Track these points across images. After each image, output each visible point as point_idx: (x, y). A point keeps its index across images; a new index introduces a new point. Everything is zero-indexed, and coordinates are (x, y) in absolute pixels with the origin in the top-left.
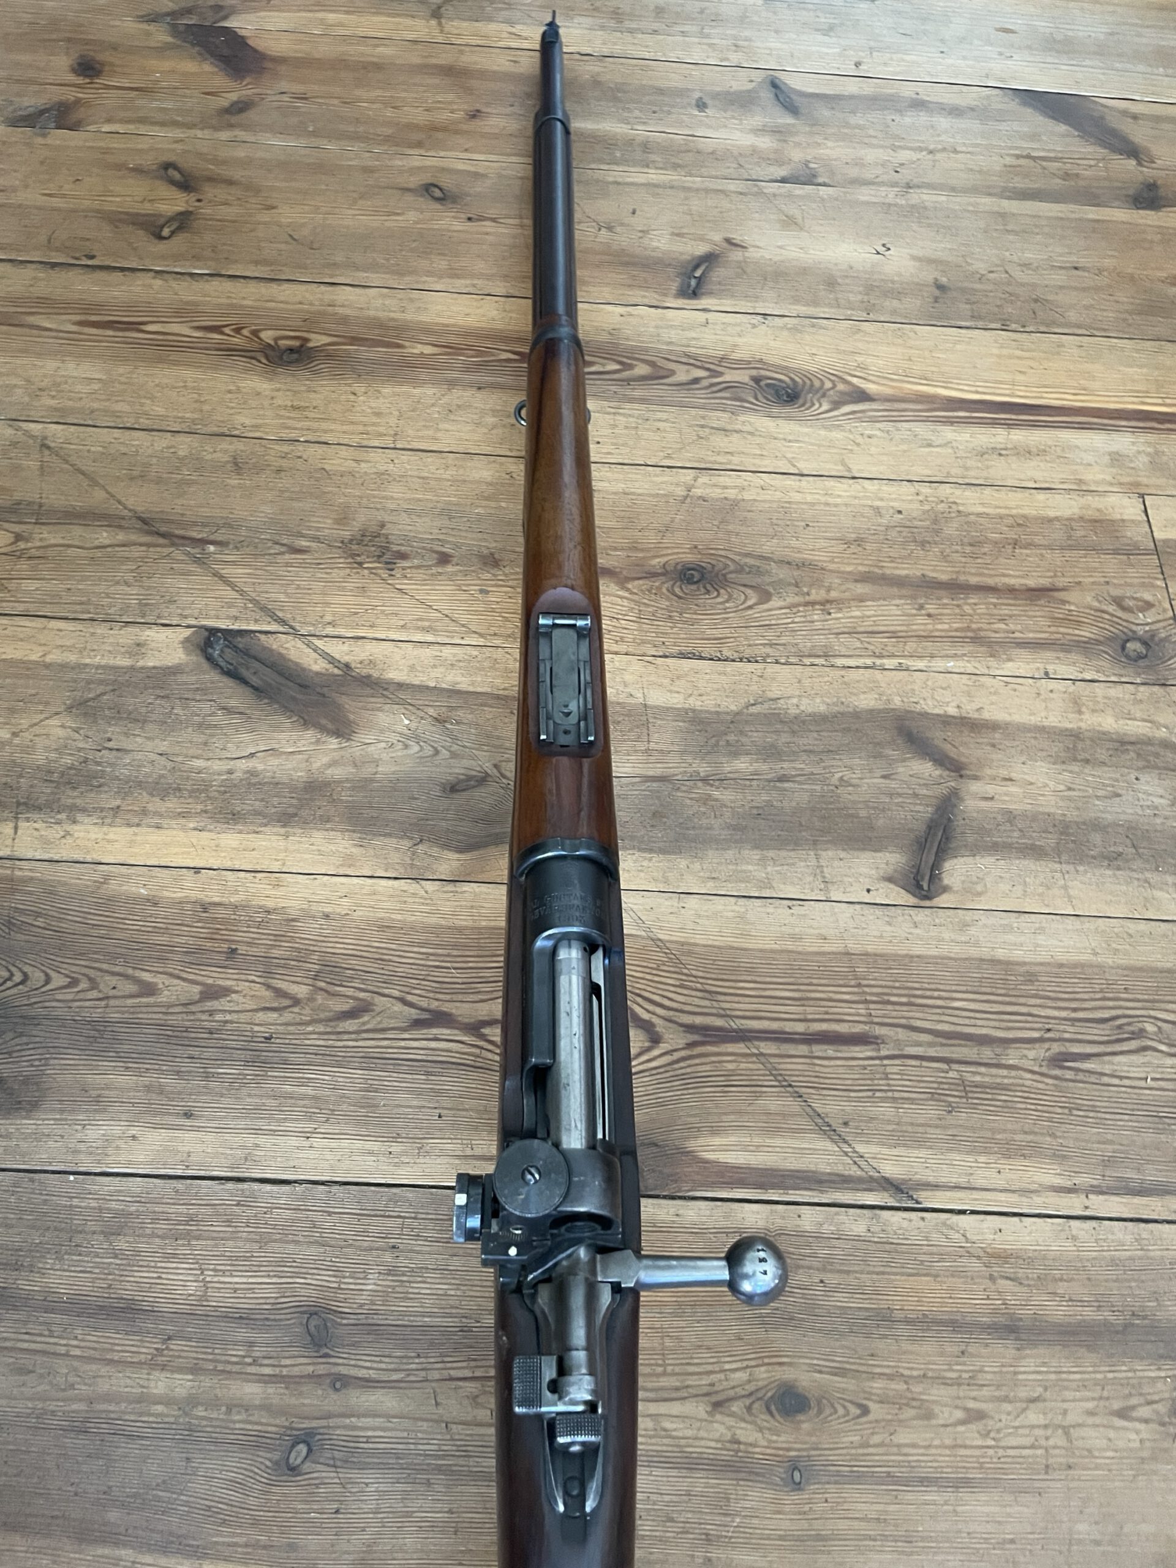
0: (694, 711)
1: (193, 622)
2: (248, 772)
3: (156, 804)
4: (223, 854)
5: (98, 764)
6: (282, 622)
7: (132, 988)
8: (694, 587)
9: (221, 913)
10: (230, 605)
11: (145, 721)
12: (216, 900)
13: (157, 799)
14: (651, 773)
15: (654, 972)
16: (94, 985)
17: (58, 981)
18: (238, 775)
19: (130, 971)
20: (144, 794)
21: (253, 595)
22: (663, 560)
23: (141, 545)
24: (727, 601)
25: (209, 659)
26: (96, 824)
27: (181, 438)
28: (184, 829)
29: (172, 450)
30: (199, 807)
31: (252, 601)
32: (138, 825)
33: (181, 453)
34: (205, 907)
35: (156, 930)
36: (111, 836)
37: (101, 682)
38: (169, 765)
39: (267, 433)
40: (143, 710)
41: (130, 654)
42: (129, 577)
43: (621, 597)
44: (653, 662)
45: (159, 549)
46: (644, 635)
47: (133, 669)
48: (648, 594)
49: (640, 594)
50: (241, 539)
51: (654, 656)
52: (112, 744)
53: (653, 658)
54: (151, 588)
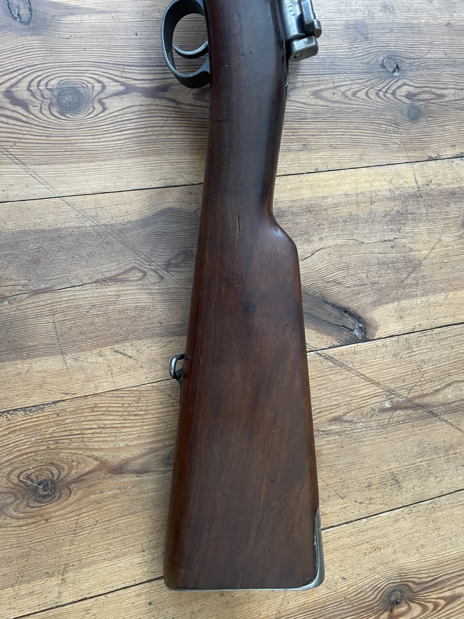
0: (22, 358)
1: (378, 342)
2: (311, 242)
3: (353, 209)
4: (307, 183)
5: (392, 230)
6: (328, 358)
7: (324, 94)
8: (41, 478)
10: (362, 362)
11: (379, 264)
12: (301, 153)
13: (354, 213)
14: (47, 295)
15: (17, 140)
16: (344, 93)
17: (361, 94)
18: (316, 238)
19: (329, 104)
20: (362, 216)
21: (351, 375)
22: (73, 498)
23: (427, 394)
24: (10, 472)
25: (358, 318)
26: (379, 191)
27: (437, 492)
28: (333, 196)
29: (438, 479)
30: (330, 212)
31: (350, 370)
32: (357, 194)
33: (432, 479)
34: (305, 147)
35: (324, 130)
36: (369, 185)
37: (411, 286)
38: (355, 237)
39: (388, 517)
40: (382, 272)
41: (403, 310)
42: (425, 367)
43: (100, 449)
44: (63, 395)
45: (417, 394)
46: (75, 419)
47: (398, 300)
48: (79, 460)
49: (86, 457)
50: (373, 418)
51: (64, 401)
52: (390, 244)
53: (64, 399)
54: (411, 362)
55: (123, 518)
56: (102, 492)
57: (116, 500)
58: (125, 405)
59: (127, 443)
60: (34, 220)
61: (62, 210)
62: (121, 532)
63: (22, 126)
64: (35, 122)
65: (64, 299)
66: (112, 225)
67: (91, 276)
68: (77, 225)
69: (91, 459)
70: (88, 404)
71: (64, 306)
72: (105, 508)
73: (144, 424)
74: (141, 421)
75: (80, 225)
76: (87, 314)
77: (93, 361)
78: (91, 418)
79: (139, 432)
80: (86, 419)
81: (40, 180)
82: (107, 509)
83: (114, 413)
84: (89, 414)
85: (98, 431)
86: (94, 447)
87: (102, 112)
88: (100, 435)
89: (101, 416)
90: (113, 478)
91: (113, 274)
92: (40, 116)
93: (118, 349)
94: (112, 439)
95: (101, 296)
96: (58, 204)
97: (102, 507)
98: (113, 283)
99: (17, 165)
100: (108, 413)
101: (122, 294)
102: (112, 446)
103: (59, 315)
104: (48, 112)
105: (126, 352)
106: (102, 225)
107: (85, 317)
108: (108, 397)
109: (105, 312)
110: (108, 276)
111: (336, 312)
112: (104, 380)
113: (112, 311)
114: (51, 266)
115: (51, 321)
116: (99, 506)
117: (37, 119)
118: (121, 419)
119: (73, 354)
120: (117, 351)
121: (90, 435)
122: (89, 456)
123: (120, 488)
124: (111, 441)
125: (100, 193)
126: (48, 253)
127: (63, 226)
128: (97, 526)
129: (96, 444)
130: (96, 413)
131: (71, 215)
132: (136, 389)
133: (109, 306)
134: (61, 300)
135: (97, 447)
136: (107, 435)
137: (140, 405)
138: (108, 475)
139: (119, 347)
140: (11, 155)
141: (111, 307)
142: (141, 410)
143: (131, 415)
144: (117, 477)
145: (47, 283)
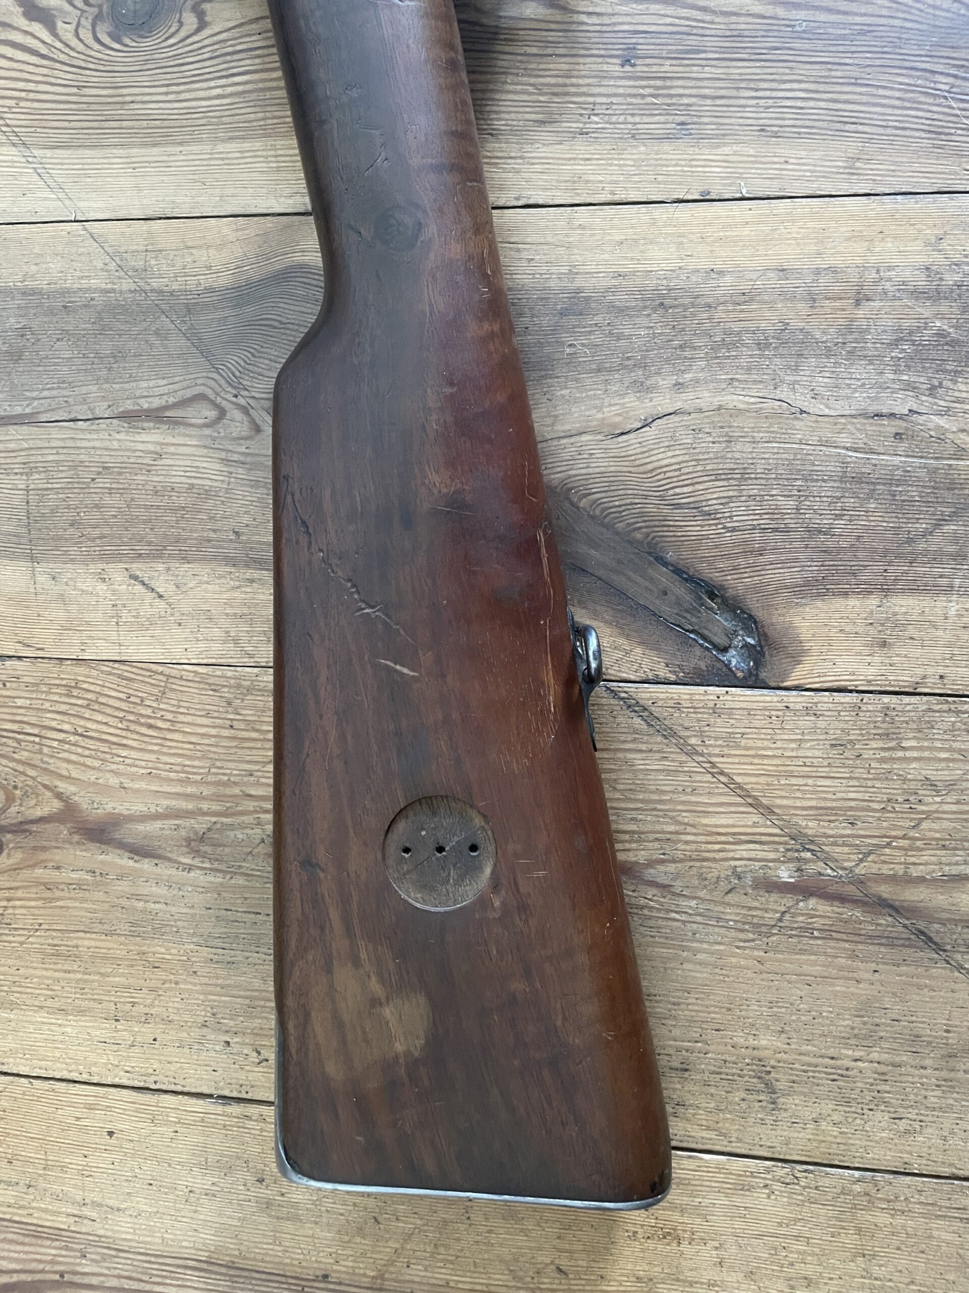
1: (792, 697)
2: (649, 390)
3: (794, 315)
4: (670, 230)
5: (910, 387)
6: (634, 707)
9: (655, 124)
10: (731, 740)
11: (843, 479)
12: (666, 147)
13: (795, 324)
14: (25, 429)
15: (23, 94)
18: (665, 382)
20: (818, 335)
21: (691, 765)
22: (2, 862)
23: (921, 880)
25: (750, 622)
26: (890, 269)
28: (740, 272)
29: (902, 1125)
30: (719, 314)
31: (693, 752)
32: (817, 272)
33: (881, 1117)
34: (683, 131)
36: (859, 247)
37: (936, 557)
38: (784, 393)
39: (720, 1168)
40: (850, 502)
41: (895, 623)
42: (932, 802)
43: (68, 779)
44: (19, 646)
45: (886, 870)
46: (34, 702)
47: (886, 591)
48: (27, 788)
49: (40, 787)
50: (732, 898)
51: (19, 658)
52: (891, 427)
53: (20, 654)
54: (886, 776)
55: (88, 935)
56: (58, 868)
57: (82, 894)
58: (132, 699)
59: (122, 780)
60: (25, 268)
61: (81, 250)
62: (80, 963)
63: (37, 66)
64: (62, 57)
65: (52, 444)
66: (172, 293)
67: (111, 403)
68: (103, 286)
69: (48, 794)
70: (62, 676)
71: (51, 458)
72: (58, 904)
73: (165, 750)
74: (159, 741)
75: (109, 286)
76: (91, 485)
77: (85, 588)
78: (63, 708)
79: (150, 765)
80: (53, 708)
81: (50, 182)
82: (62, 907)
83: (108, 710)
84: (61, 700)
85: (71, 738)
86: (59, 771)
87: (198, 30)
88: (74, 748)
89: (83, 710)
90: (84, 847)
91: (156, 403)
92: (74, 42)
93: (138, 573)
94: (97, 764)
95: (122, 450)
96: (74, 236)
97: (53, 899)
98: (152, 424)
99: (14, 149)
100: (96, 707)
101: (166, 453)
102: (93, 779)
103: (37, 476)
104: (90, 35)
105: (153, 584)
106: (152, 291)
107: (87, 490)
108: (102, 672)
109: (126, 486)
110: (146, 406)
111: (680, 591)
112: (101, 634)
113: (140, 487)
114: (40, 368)
115: (23, 487)
116: (48, 894)
117: (67, 50)
118: (120, 725)
119: (51, 565)
120: (135, 578)
121: (55, 744)
122: (45, 786)
123: (94, 872)
124: (94, 768)
125: (160, 218)
126: (39, 340)
127: (76, 286)
128: (38, 933)
129: (65, 765)
130: (73, 701)
131: (95, 263)
132: (160, 668)
133: (136, 474)
134: (47, 445)
135: (65, 773)
136: (87, 753)
137: (162, 706)
138: (76, 838)
139: (141, 570)
140: (8, 126)
141: (139, 477)
142: (162, 718)
143: (142, 724)
144: (93, 846)
145: (28, 405)
